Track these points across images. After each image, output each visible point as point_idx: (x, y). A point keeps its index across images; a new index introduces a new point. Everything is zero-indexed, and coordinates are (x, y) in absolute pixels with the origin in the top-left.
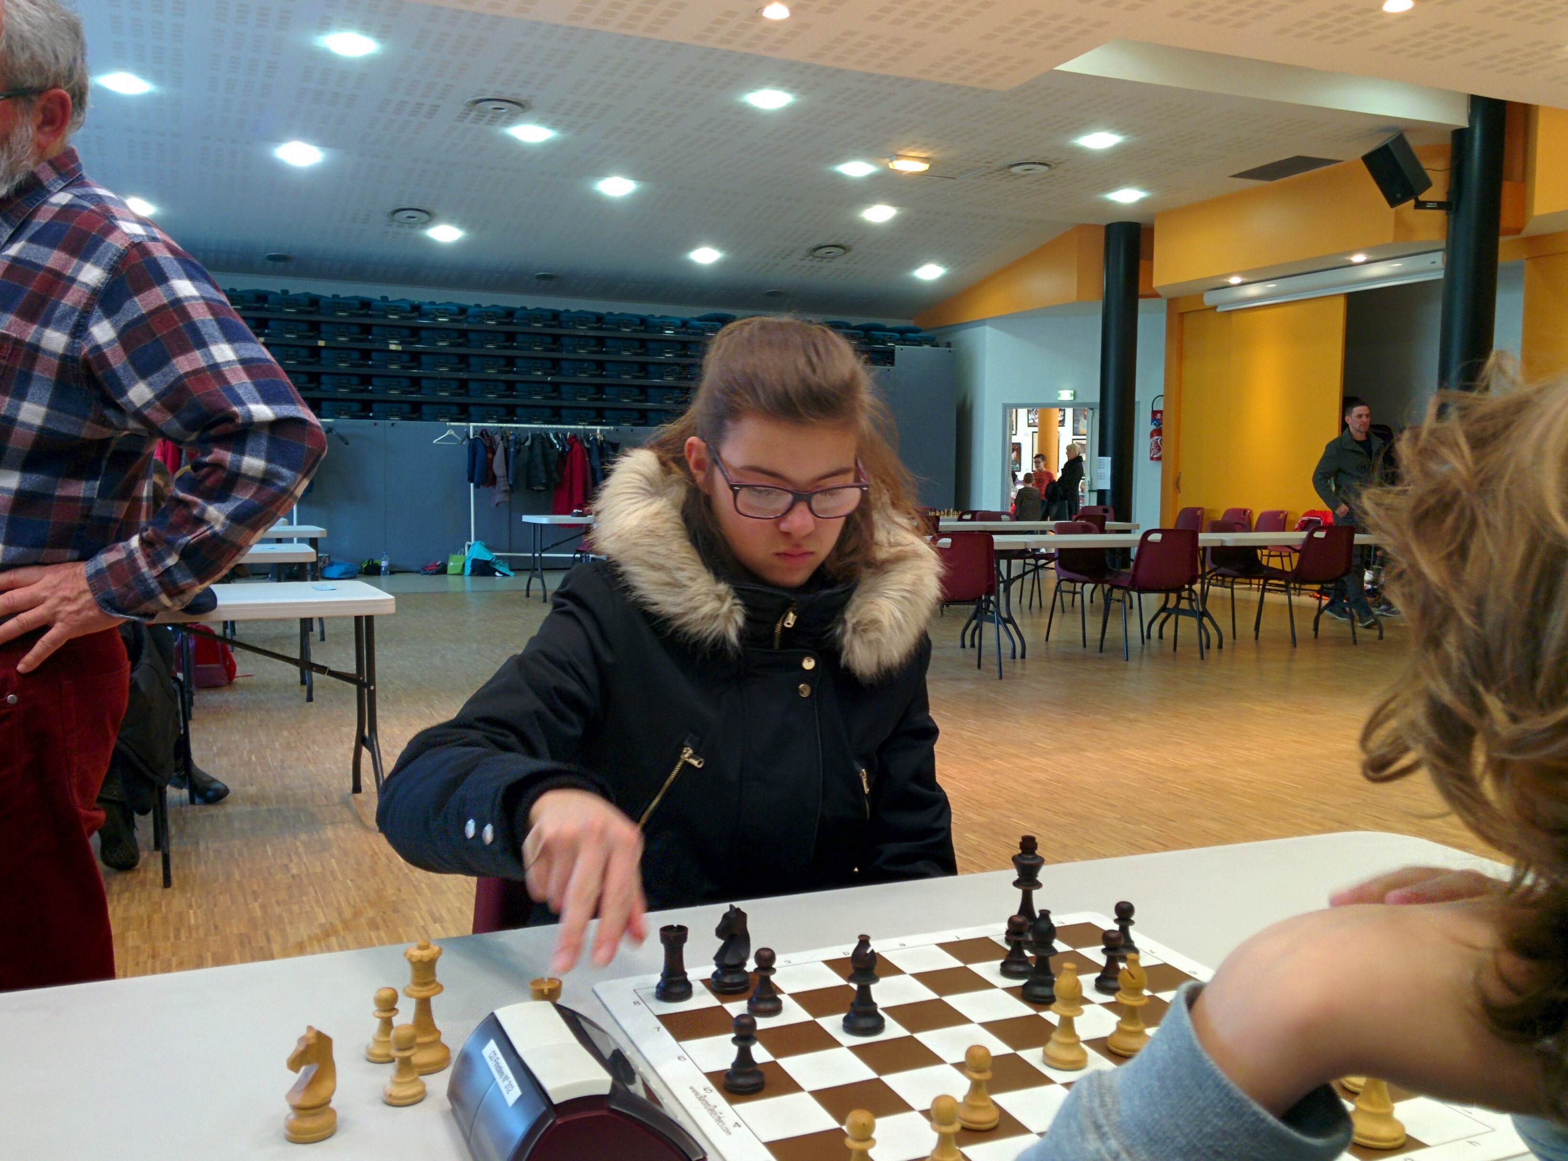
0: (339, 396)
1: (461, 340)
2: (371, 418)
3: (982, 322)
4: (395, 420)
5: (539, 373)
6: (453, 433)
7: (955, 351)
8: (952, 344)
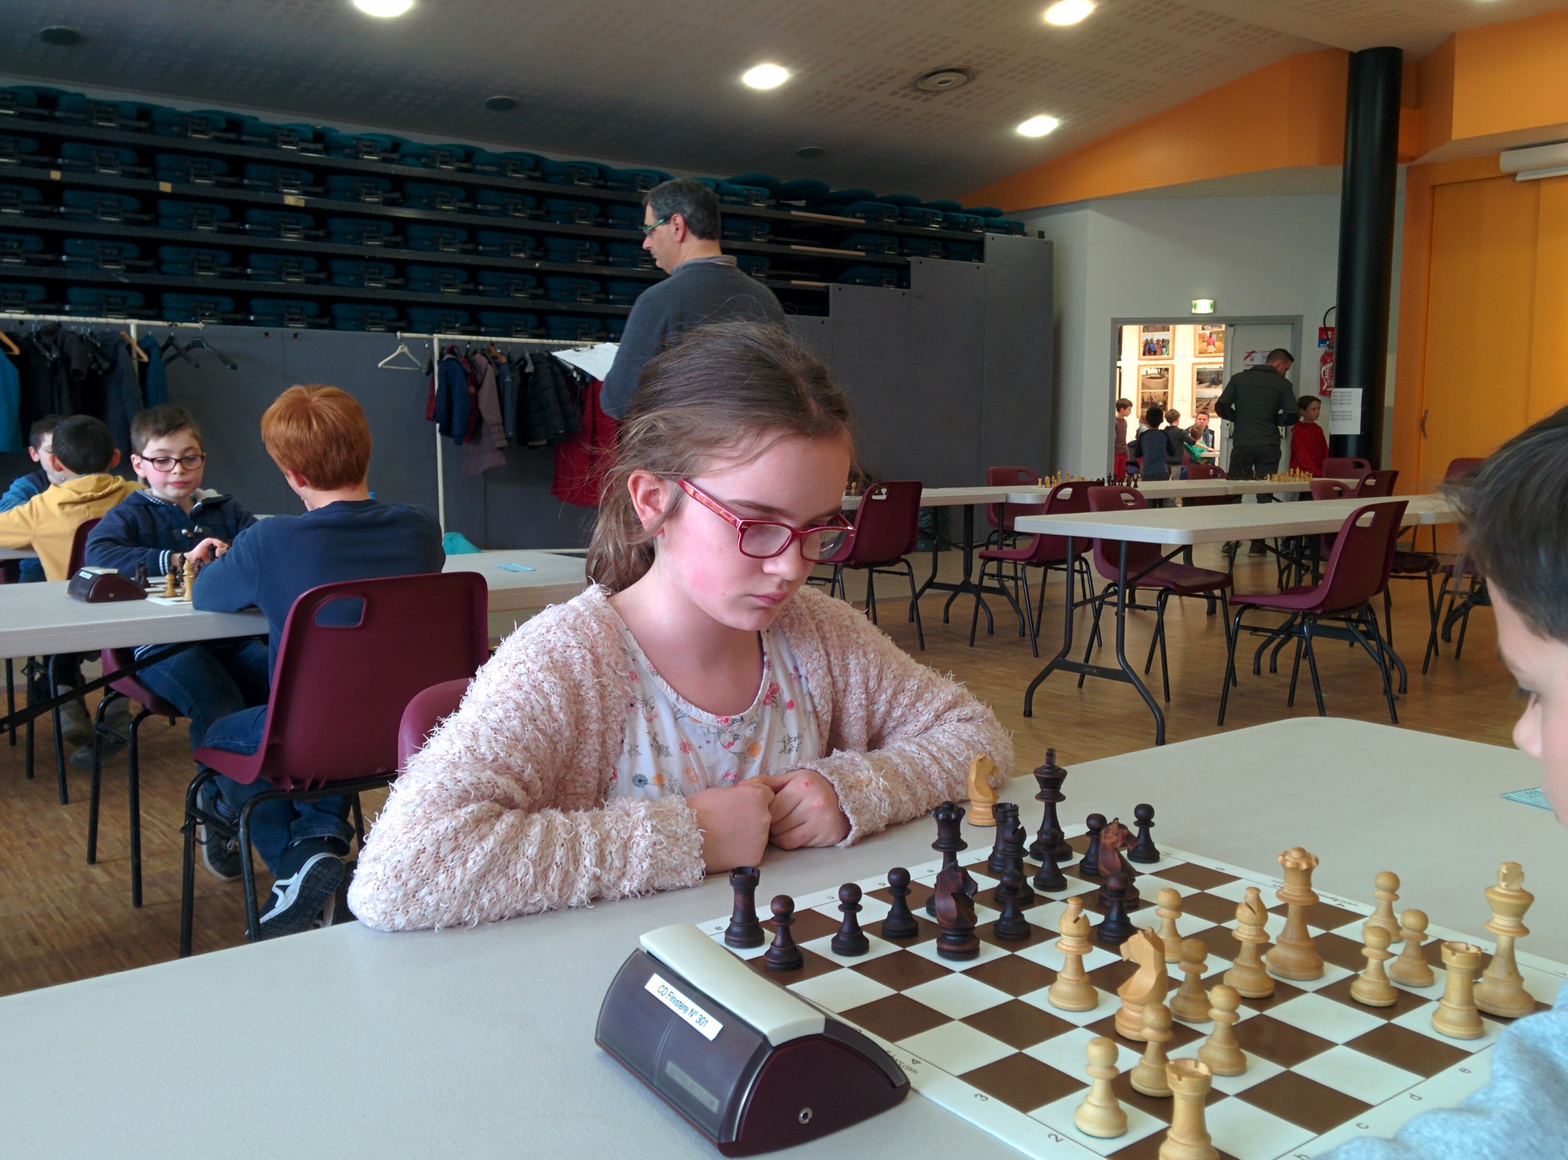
0: (200, 283)
1: (397, 195)
2: (251, 323)
3: (1082, 204)
4: (297, 327)
5: (522, 255)
6: (406, 350)
7: (1051, 243)
8: (1045, 234)
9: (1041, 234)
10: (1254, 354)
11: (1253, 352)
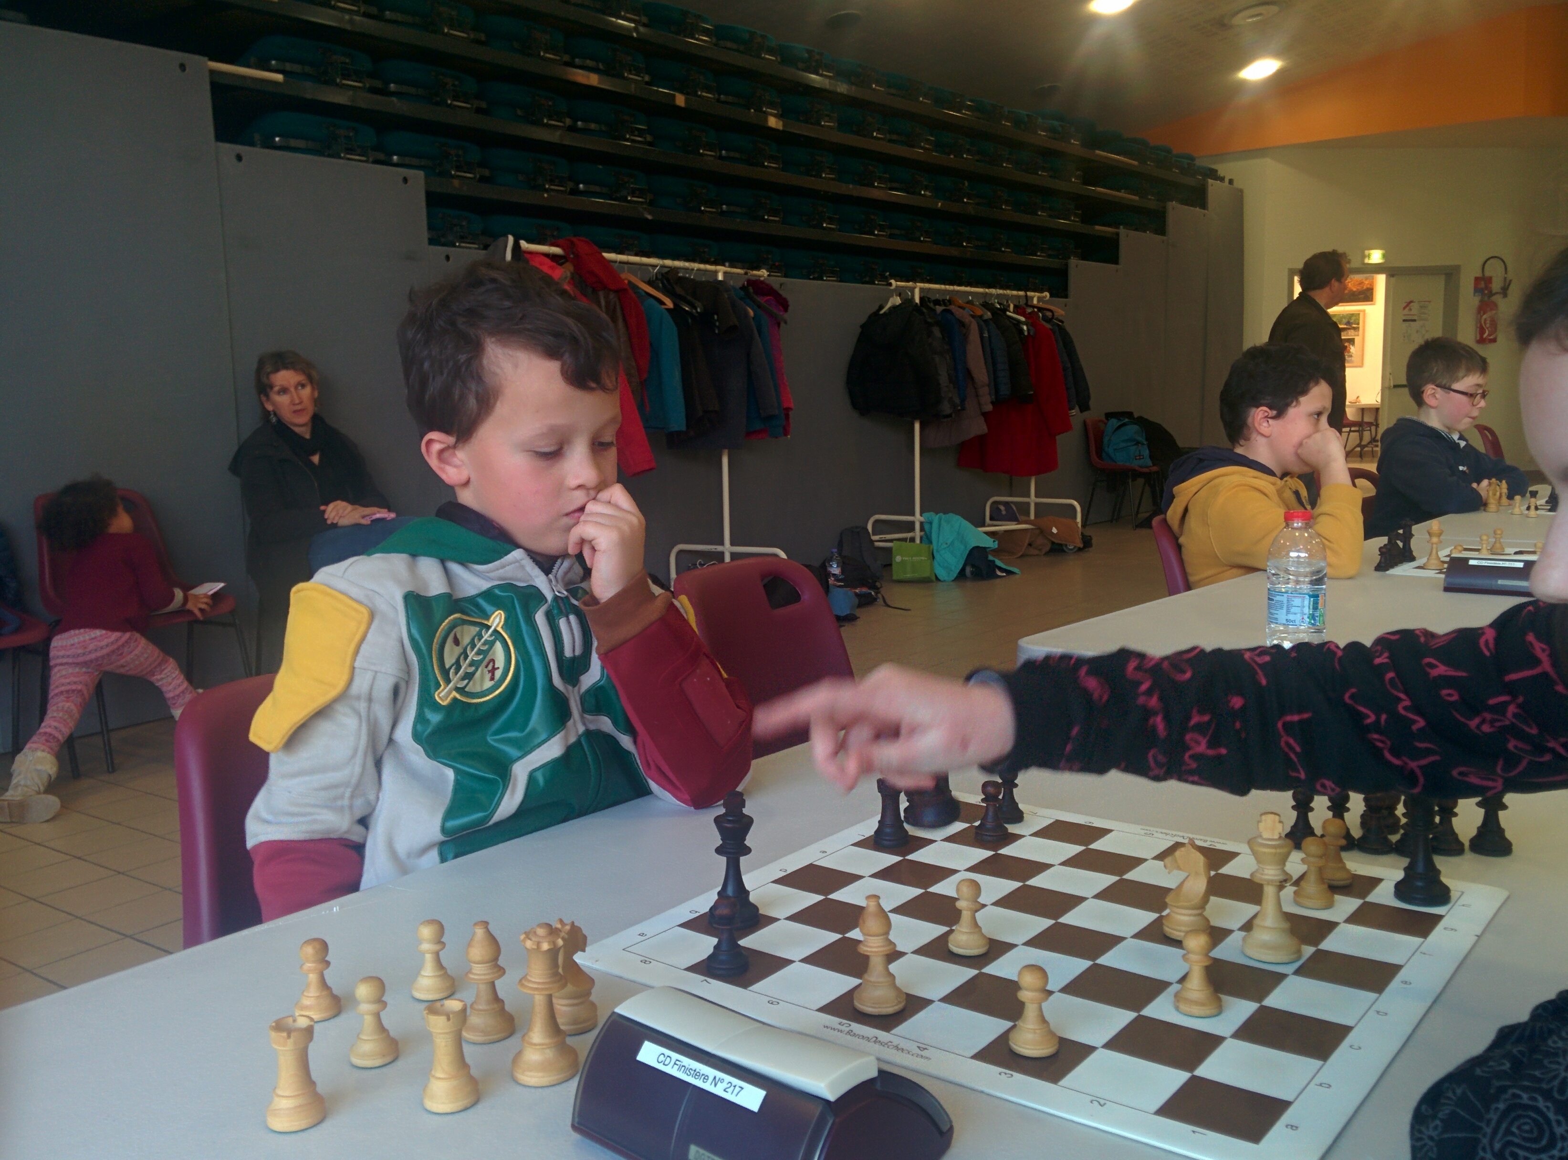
5: (926, 193)
7: (1241, 191)
8: (1235, 183)
9: (1231, 182)
10: (1412, 304)
11: (1411, 302)
